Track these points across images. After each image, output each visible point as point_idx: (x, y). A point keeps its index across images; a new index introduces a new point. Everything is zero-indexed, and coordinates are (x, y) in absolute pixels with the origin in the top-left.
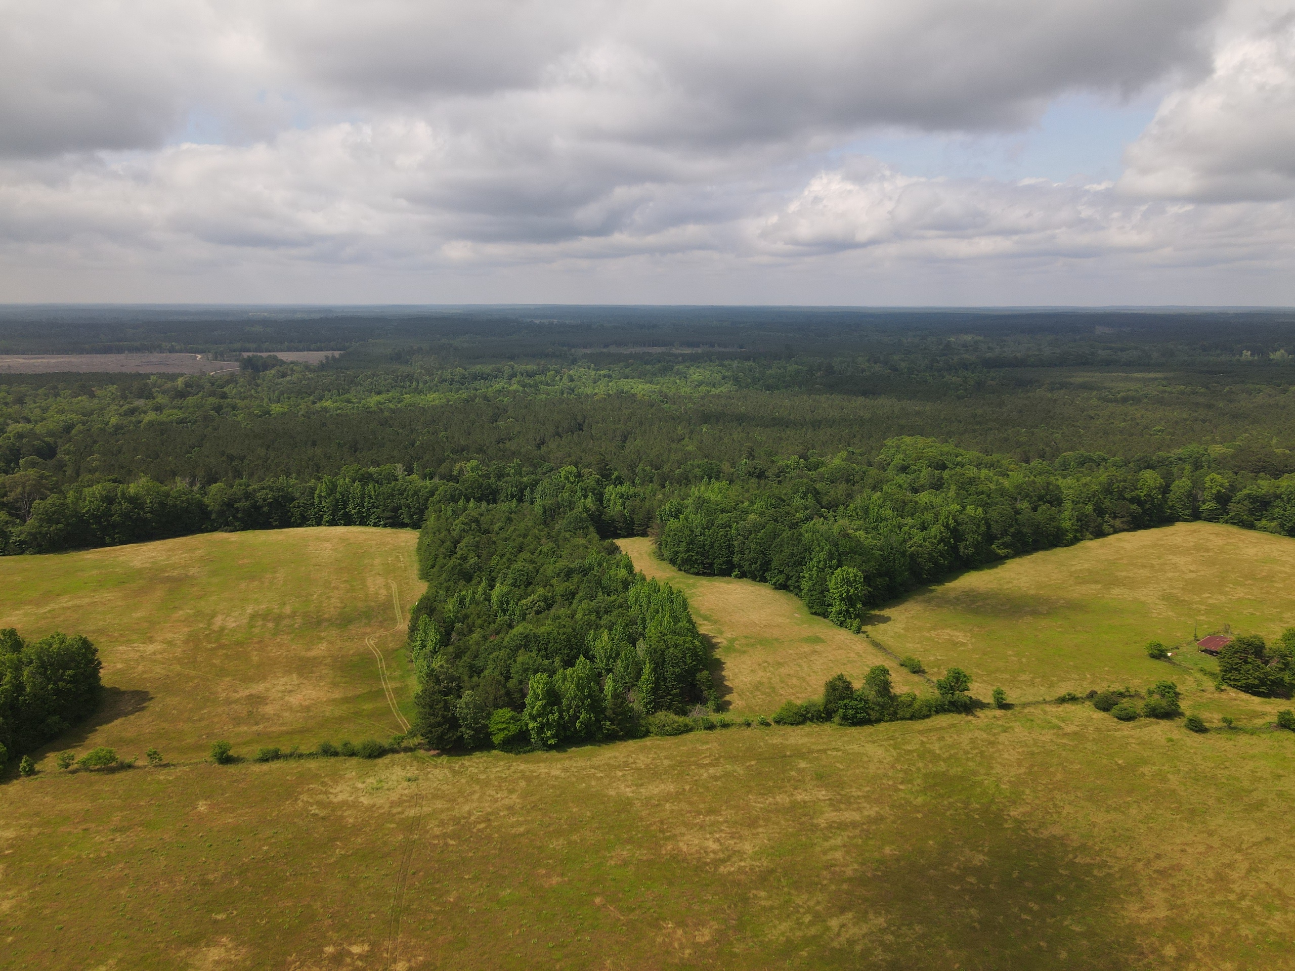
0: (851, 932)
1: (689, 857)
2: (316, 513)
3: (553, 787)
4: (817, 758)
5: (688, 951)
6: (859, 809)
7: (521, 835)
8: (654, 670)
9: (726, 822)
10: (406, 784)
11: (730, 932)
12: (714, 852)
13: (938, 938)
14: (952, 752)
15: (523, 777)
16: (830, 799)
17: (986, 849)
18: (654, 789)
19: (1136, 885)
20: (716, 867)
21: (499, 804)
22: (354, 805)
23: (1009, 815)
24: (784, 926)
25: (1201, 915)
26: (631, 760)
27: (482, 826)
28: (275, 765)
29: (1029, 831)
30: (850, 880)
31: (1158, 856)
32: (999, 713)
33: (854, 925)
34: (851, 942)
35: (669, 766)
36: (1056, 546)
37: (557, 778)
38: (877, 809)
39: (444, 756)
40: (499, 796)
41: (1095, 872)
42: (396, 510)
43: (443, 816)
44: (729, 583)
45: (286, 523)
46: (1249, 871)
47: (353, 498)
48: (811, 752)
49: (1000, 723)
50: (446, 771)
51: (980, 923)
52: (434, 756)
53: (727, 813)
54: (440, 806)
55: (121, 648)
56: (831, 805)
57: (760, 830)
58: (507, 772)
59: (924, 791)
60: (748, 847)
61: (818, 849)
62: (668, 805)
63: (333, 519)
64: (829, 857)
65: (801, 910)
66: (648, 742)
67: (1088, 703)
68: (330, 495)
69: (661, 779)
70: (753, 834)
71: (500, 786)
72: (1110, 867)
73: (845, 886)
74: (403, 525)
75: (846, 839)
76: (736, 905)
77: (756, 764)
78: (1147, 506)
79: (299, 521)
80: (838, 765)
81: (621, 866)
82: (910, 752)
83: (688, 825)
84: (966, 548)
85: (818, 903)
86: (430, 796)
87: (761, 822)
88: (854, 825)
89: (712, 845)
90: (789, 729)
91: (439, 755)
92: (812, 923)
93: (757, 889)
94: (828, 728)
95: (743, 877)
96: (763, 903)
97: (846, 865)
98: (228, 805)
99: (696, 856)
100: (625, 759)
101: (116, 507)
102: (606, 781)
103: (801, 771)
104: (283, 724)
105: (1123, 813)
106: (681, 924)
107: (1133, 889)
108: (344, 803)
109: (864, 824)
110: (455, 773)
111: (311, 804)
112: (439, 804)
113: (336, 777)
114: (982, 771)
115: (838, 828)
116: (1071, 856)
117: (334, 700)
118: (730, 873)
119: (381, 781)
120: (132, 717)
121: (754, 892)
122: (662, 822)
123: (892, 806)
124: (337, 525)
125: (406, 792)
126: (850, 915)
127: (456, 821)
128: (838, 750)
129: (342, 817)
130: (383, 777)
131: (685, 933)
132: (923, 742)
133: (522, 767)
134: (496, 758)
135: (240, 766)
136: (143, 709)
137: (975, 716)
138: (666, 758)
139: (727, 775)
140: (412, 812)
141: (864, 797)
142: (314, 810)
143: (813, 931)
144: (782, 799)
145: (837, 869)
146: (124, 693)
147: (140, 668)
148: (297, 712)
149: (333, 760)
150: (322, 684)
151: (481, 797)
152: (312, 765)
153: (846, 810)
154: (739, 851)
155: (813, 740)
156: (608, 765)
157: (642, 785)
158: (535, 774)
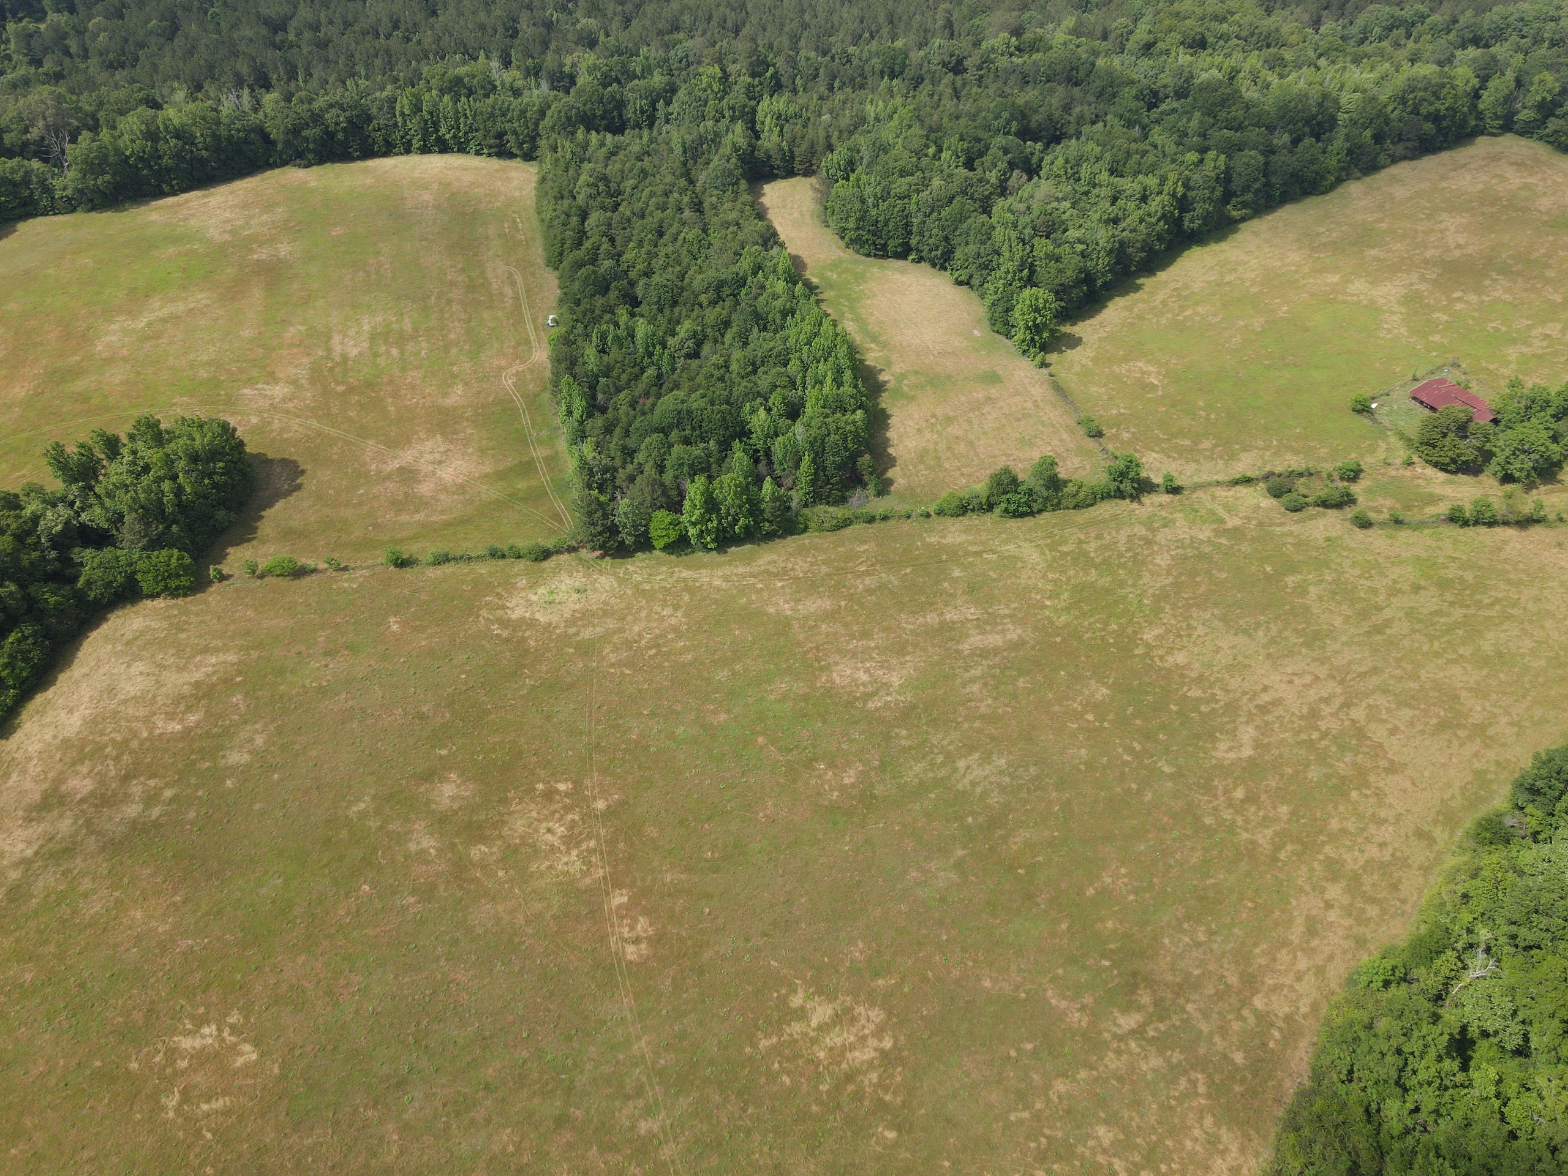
0: (975, 773)
1: (841, 691)
2: (402, 137)
3: (716, 602)
4: (972, 564)
5: (836, 794)
6: (1003, 632)
7: (690, 664)
8: (814, 461)
9: (878, 648)
10: (575, 596)
11: (872, 774)
12: (864, 684)
13: (1047, 780)
14: (1107, 555)
15: (687, 589)
16: (977, 619)
17: (1111, 681)
18: (814, 605)
19: (1234, 721)
20: (865, 702)
21: (665, 625)
22: (532, 623)
23: (1141, 639)
24: (919, 767)
25: (1281, 756)
26: (790, 566)
27: (652, 652)
28: (448, 569)
29: (1156, 659)
30: (982, 717)
31: (1265, 689)
32: (1165, 498)
33: (980, 765)
34: (974, 784)
35: (826, 574)
36: (1311, 194)
37: (719, 589)
38: (1019, 631)
39: (608, 558)
40: (665, 613)
41: (1203, 708)
42: (500, 135)
43: (615, 639)
44: (903, 272)
45: (368, 153)
46: (1342, 707)
47: (446, 118)
48: (967, 554)
49: (1163, 513)
50: (612, 578)
51: (1085, 764)
52: (597, 558)
53: (879, 638)
54: (612, 626)
55: (246, 391)
56: (978, 627)
57: (908, 658)
58: (671, 580)
59: (1067, 609)
60: (895, 680)
61: (959, 681)
62: (824, 626)
63: (425, 145)
64: (967, 691)
65: (936, 750)
66: (805, 539)
67: (1262, 485)
68: (415, 113)
69: (819, 593)
70: (901, 664)
71: (665, 601)
72: (1217, 701)
73: (977, 724)
74: (511, 156)
75: (985, 668)
76: (879, 745)
77: (911, 572)
78: (1444, 124)
79: (384, 149)
80: (992, 574)
81: (779, 701)
82: (1067, 554)
83: (842, 652)
84: (1192, 221)
85: (951, 742)
86: (600, 613)
87: (910, 648)
88: (995, 651)
89: (864, 677)
90: (949, 521)
91: (603, 557)
92: (943, 764)
93: (899, 727)
94: (989, 520)
95: (888, 714)
96: (903, 742)
97: (982, 701)
98: (418, 623)
99: (848, 689)
100: (783, 565)
101: (161, 145)
102: (765, 594)
103: (954, 581)
104: (443, 512)
105: (1250, 636)
106: (831, 765)
107: (1229, 727)
108: (522, 619)
109: (1005, 650)
110: (621, 581)
111: (492, 622)
112: (611, 624)
113: (510, 587)
114: (1130, 582)
115: (980, 656)
116: (1185, 689)
117: (486, 476)
118: (877, 709)
119: (552, 593)
120: (291, 499)
121: (896, 730)
122: (817, 648)
123: (1035, 629)
124: (430, 152)
125: (577, 607)
126: (976, 756)
127: (628, 644)
128: (993, 552)
129: (523, 640)
130: (554, 587)
131: (835, 774)
132: (1080, 542)
133: (685, 574)
134: (660, 563)
135: (416, 569)
136: (299, 487)
137: (1140, 502)
138: (824, 564)
139: (882, 586)
140: (587, 634)
141: (1010, 616)
142: (496, 629)
143: (943, 773)
144: (932, 619)
145: (973, 704)
146: (272, 461)
147: (276, 425)
148: (453, 493)
149: (501, 563)
150: (470, 451)
151: (648, 616)
152: (482, 569)
153: (991, 632)
154: (886, 684)
155: (970, 538)
156: (767, 571)
157: (800, 600)
158: (697, 584)
